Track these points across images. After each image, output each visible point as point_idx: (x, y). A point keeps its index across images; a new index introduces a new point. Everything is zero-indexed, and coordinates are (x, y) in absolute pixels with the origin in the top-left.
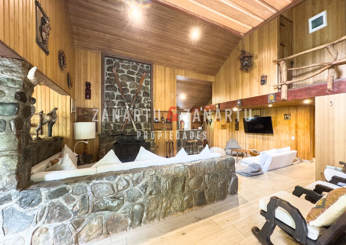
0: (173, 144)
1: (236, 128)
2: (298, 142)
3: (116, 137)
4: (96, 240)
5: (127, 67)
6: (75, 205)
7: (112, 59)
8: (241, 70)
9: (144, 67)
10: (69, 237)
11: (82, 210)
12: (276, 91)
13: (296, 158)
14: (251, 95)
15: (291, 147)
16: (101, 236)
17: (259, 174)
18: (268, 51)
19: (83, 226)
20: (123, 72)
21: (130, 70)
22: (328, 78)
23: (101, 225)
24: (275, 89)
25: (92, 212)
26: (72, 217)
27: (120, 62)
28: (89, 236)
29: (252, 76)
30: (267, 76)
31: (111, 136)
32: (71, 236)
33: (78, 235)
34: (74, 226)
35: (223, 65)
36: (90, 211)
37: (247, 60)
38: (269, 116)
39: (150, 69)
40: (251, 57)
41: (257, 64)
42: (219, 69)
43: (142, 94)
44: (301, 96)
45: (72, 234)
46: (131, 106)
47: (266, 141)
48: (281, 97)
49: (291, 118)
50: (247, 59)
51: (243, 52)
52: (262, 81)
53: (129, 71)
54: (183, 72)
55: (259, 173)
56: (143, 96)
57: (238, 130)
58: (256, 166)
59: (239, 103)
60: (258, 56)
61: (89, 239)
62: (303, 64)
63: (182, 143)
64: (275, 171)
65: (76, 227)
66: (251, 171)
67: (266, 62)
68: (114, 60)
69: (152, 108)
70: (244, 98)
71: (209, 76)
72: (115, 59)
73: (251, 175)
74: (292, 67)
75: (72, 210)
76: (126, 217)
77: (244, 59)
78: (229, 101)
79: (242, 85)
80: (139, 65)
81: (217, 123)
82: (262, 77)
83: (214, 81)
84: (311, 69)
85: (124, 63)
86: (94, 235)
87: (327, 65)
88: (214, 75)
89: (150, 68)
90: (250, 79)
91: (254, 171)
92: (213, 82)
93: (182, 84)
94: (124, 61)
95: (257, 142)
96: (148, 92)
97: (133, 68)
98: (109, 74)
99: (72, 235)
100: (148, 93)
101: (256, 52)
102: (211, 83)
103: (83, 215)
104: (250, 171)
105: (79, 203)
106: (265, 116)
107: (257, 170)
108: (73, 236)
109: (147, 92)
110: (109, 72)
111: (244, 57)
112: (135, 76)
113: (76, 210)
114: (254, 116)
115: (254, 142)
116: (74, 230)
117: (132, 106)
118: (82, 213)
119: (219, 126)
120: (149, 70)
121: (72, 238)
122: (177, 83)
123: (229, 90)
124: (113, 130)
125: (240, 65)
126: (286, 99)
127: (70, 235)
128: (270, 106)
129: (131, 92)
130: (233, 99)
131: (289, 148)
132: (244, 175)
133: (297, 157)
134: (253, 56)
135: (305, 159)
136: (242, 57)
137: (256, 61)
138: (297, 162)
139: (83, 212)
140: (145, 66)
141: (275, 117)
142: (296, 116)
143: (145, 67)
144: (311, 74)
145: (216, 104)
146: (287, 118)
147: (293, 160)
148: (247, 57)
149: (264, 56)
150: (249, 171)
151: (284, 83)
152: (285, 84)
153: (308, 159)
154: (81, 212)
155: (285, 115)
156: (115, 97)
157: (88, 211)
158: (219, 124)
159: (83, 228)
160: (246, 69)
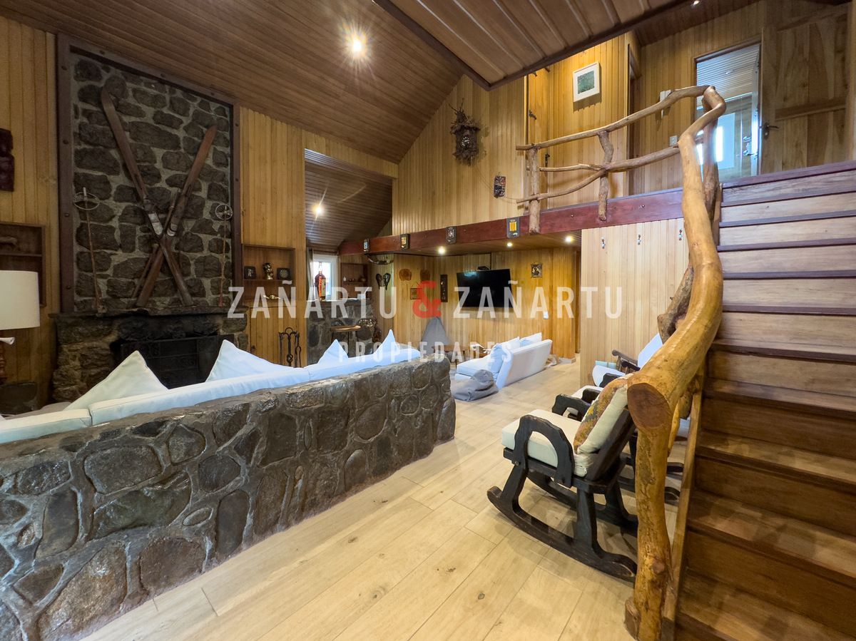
0: (298, 336)
1: (442, 295)
2: (554, 322)
3: (117, 323)
4: (105, 619)
5: (155, 101)
6: (26, 528)
7: (99, 64)
8: (457, 157)
9: (209, 110)
10: (9, 633)
11: (51, 540)
12: (521, 213)
13: (551, 356)
14: (475, 218)
15: (543, 334)
16: (122, 605)
17: (491, 392)
18: (507, 122)
19: (56, 588)
20: (140, 114)
21: (166, 111)
22: (599, 195)
23: (119, 571)
24: (519, 207)
25: (88, 539)
26: (15, 567)
27: (126, 78)
28: (82, 613)
29: (477, 174)
30: (505, 178)
31: (99, 319)
32: (14, 628)
33: (42, 620)
34: (26, 593)
35: (417, 140)
36: (82, 536)
37: (467, 136)
38: (506, 268)
39: (228, 119)
40: (477, 130)
41: (487, 150)
42: (408, 148)
43: (206, 191)
44: (561, 227)
45: (18, 620)
46: (169, 225)
47: (501, 323)
48: (529, 226)
49: (543, 273)
50: (468, 132)
51: (462, 117)
52: (496, 187)
53: (162, 113)
54: (322, 141)
55: (491, 390)
56: (209, 198)
57: (446, 301)
58: (486, 375)
59: (451, 234)
60: (490, 130)
61: (82, 621)
62: (563, 162)
63: (321, 336)
64: (517, 384)
65: (30, 597)
66: (477, 388)
67: (505, 146)
68: (103, 68)
69: (236, 234)
70: (463, 223)
71: (385, 161)
72: (110, 67)
73: (476, 397)
74: (546, 166)
75: (15, 545)
76: (198, 533)
77: (463, 133)
78: (430, 229)
79: (458, 193)
80: (195, 100)
81: (402, 284)
82: (497, 179)
83: (396, 176)
84: (575, 174)
85: (143, 84)
86: (97, 607)
87: (598, 169)
88: (397, 162)
89: (227, 113)
90: (475, 183)
91: (482, 388)
92: (395, 179)
93: (319, 176)
94: (141, 77)
95: (483, 327)
96: (224, 186)
97: (172, 108)
98: (87, 114)
99: (19, 623)
100: (224, 191)
101: (485, 122)
102: (390, 180)
103: (57, 553)
104: (474, 389)
105: (41, 518)
106: (498, 267)
107: (487, 384)
108: (21, 626)
109: (220, 186)
110: (88, 107)
111: (463, 128)
112: (181, 133)
113: (32, 542)
114: (479, 268)
115: (478, 328)
116: (25, 608)
117: (173, 226)
118: (53, 547)
119: (405, 291)
120: (227, 122)
121: (18, 635)
122: (306, 170)
123: (431, 202)
124: (106, 299)
125: (455, 144)
126: (537, 230)
127: (11, 625)
128: (510, 245)
129: (171, 182)
130: (439, 226)
131: (539, 335)
132: (464, 398)
133: (552, 353)
134: (479, 130)
135: (563, 357)
136: (458, 127)
137: (486, 142)
138: (552, 364)
139: (57, 545)
140: (214, 106)
141: (516, 272)
142: (552, 269)
143: (213, 109)
144: (575, 185)
145: (402, 236)
146: (537, 273)
147: (546, 360)
148: (469, 128)
149: (500, 133)
150: (472, 389)
151: (534, 197)
152: (536, 199)
153: (569, 357)
154: (49, 545)
155: (534, 266)
156: (112, 193)
157: (75, 538)
158: (405, 286)
159: (59, 593)
160: (467, 156)
